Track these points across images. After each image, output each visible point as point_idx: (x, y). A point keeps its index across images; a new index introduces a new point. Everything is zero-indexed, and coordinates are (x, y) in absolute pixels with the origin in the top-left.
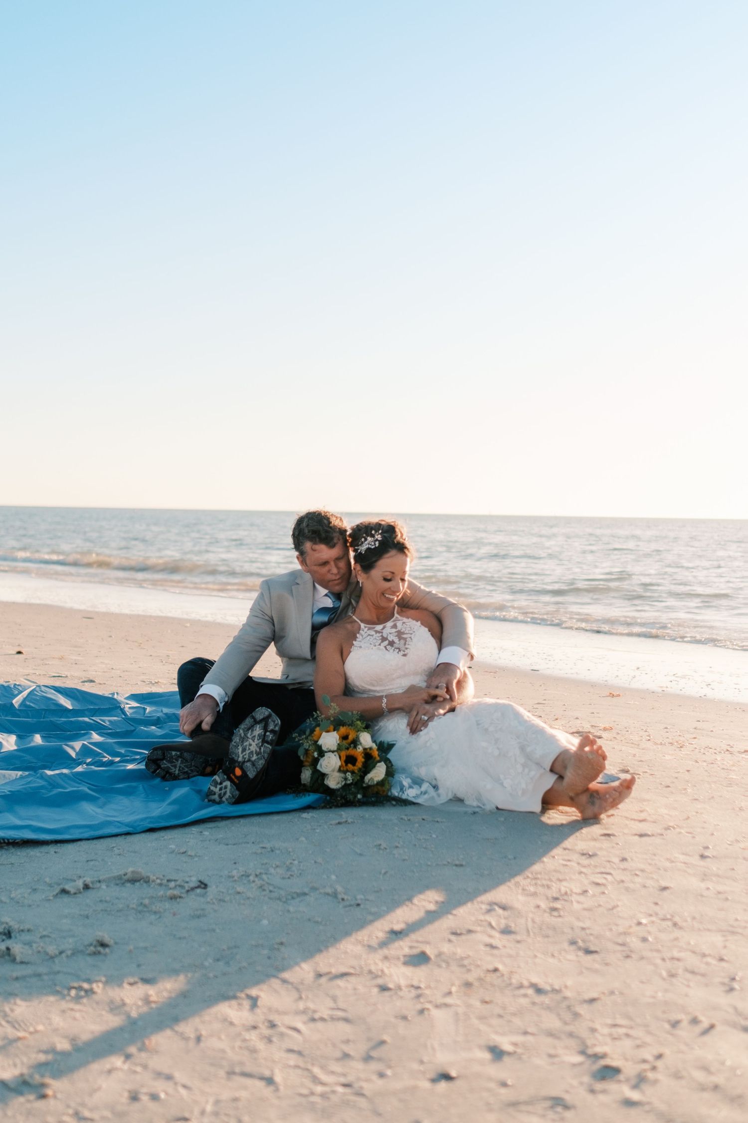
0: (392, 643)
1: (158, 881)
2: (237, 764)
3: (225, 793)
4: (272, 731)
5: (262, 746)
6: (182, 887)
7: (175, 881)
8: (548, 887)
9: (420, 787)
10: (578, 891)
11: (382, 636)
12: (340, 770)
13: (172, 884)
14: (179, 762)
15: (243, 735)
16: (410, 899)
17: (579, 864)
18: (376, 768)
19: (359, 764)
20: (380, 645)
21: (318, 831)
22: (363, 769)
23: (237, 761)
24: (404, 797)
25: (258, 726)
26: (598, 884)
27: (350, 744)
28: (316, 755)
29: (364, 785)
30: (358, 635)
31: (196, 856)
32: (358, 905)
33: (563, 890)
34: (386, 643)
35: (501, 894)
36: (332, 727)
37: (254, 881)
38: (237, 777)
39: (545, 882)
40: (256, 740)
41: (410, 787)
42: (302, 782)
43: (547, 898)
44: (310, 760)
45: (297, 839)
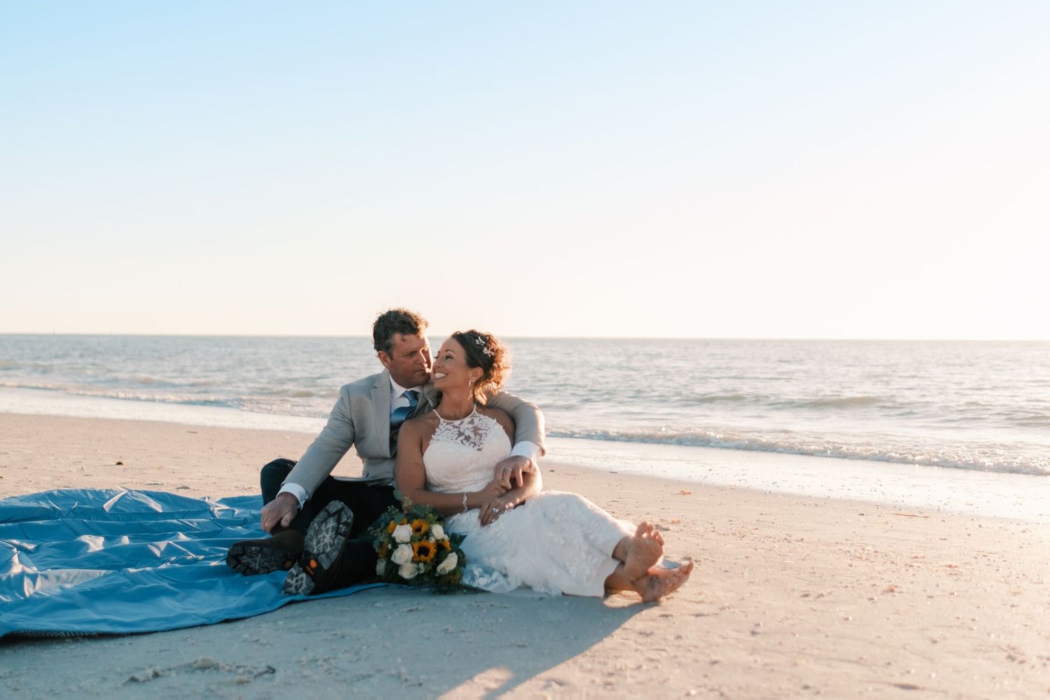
0: (468, 438)
1: (228, 668)
2: (312, 557)
3: (301, 585)
4: (345, 524)
5: (335, 538)
6: (250, 672)
7: (245, 667)
8: (605, 664)
9: (491, 576)
10: (632, 666)
11: (459, 431)
12: (413, 561)
13: (241, 670)
14: (259, 557)
15: (317, 528)
16: (471, 678)
17: (635, 642)
18: (448, 558)
19: (432, 555)
20: (456, 439)
21: (389, 618)
22: (435, 560)
23: (311, 554)
24: (475, 585)
25: (332, 519)
26: (652, 660)
27: (423, 536)
28: (390, 546)
29: (437, 575)
30: (437, 429)
31: (267, 644)
32: (420, 685)
33: (618, 665)
34: (463, 437)
35: (559, 672)
36: (405, 520)
37: (321, 666)
38: (312, 569)
39: (602, 659)
40: (330, 532)
41: (481, 576)
42: (378, 574)
43: (603, 674)
44: (384, 552)
45: (368, 626)
